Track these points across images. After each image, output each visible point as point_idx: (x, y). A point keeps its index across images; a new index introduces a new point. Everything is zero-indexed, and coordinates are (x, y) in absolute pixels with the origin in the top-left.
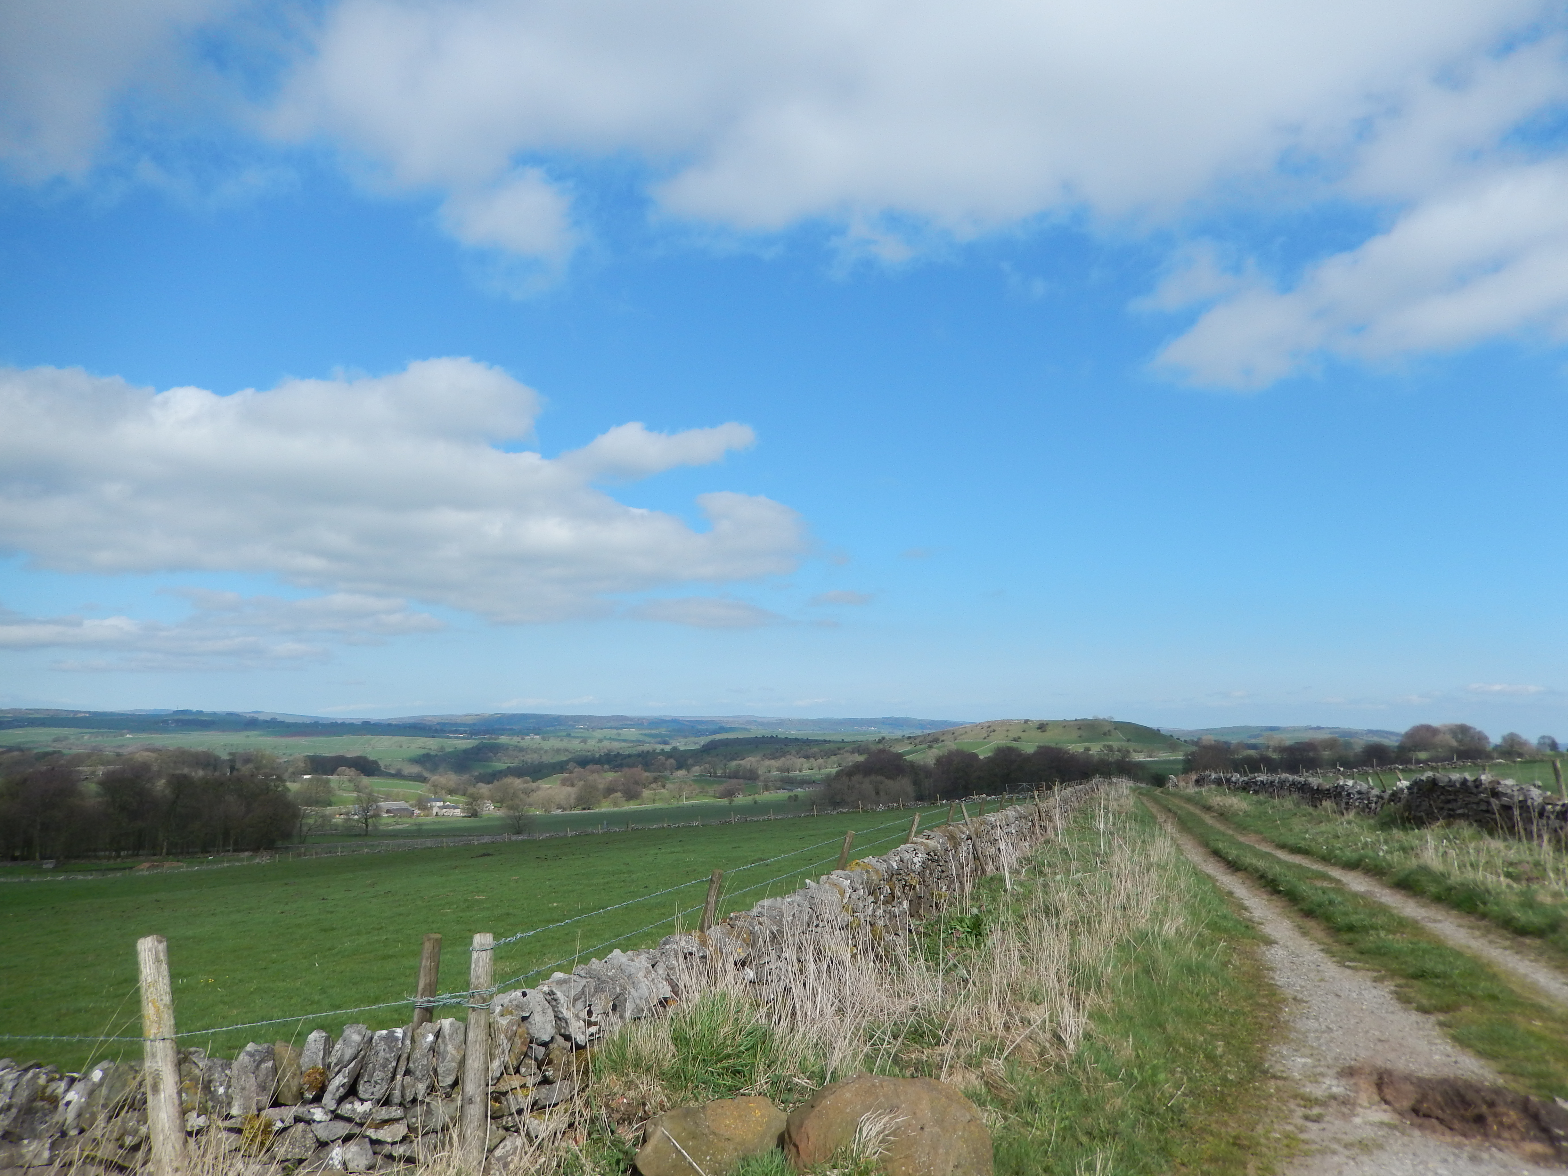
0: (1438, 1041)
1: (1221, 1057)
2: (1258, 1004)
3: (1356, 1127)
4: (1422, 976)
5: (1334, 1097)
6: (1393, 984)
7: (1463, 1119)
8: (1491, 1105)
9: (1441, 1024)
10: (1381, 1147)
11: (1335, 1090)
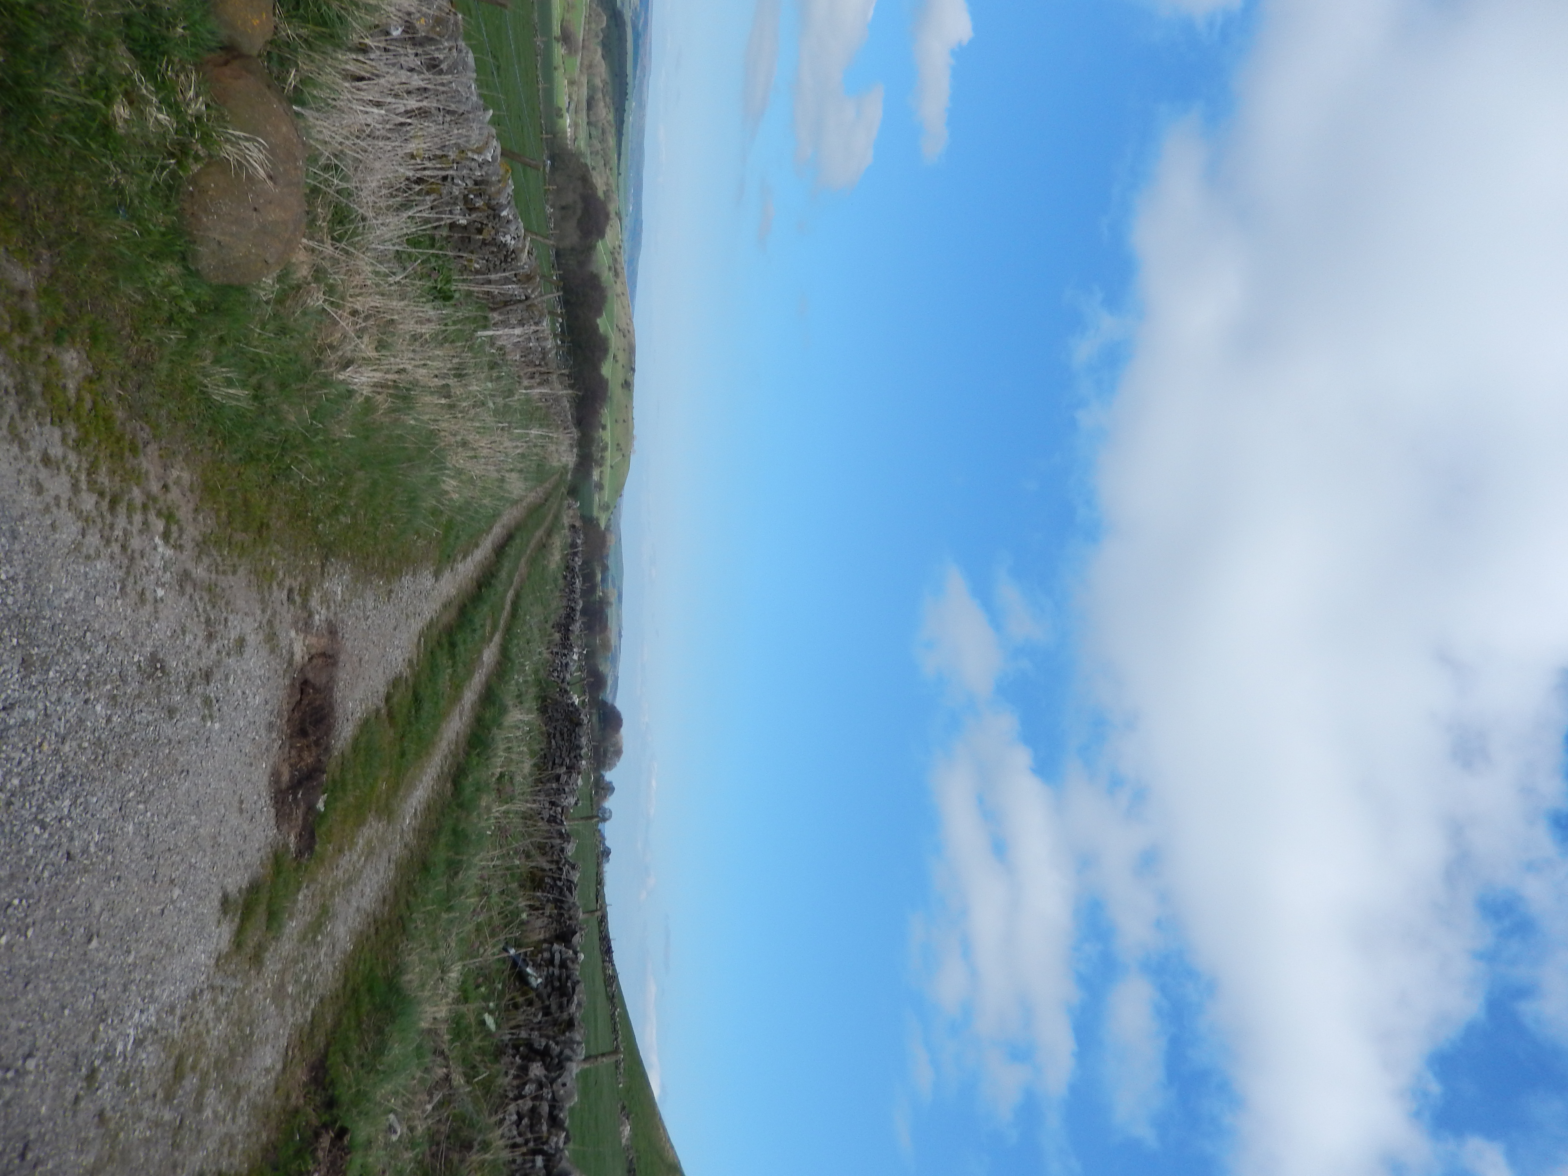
0: (363, 707)
1: (338, 520)
2: (384, 558)
3: (287, 632)
4: (416, 700)
5: (311, 615)
6: (409, 676)
7: (302, 721)
8: (317, 743)
9: (378, 711)
10: (272, 651)
11: (317, 617)
